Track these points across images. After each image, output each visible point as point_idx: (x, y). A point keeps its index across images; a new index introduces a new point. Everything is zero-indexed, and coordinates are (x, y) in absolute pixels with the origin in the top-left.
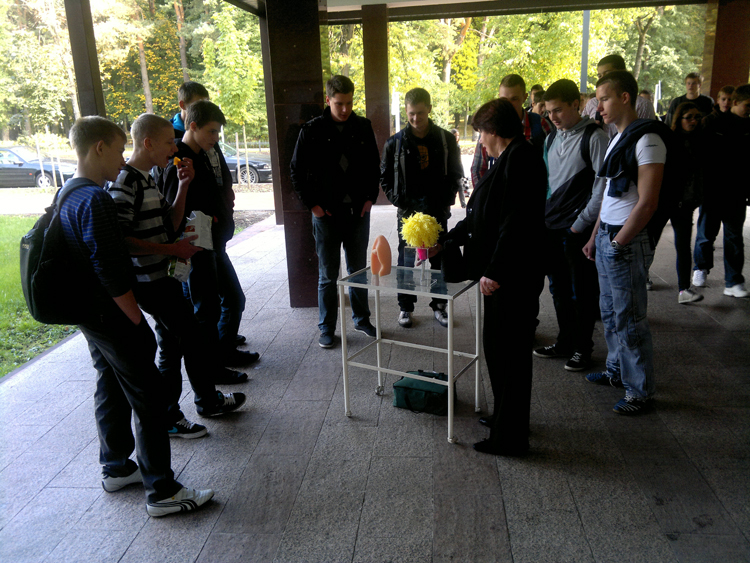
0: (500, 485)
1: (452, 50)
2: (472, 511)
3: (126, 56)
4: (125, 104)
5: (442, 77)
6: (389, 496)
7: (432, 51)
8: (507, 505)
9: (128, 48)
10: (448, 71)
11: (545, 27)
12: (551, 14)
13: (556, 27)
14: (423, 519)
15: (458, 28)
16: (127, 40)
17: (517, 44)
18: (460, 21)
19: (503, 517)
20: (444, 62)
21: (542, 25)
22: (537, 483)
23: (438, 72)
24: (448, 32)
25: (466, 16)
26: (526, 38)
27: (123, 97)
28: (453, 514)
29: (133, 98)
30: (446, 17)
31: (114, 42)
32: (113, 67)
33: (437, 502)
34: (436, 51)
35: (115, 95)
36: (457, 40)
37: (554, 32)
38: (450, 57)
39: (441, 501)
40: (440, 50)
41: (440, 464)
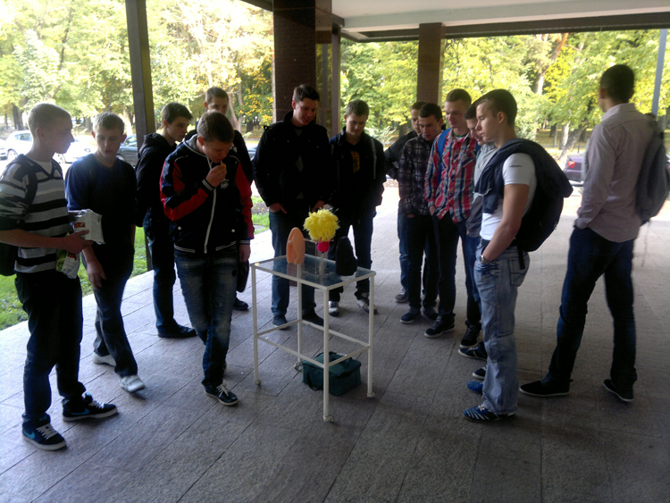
0: (342, 466)
1: (546, 64)
2: (301, 484)
3: (260, 65)
4: (257, 105)
5: (534, 88)
6: (243, 457)
7: (525, 64)
8: (336, 484)
9: (262, 58)
10: (541, 83)
11: (633, 44)
12: (641, 32)
13: (644, 44)
14: (256, 483)
15: (554, 44)
16: (263, 52)
17: (603, 59)
18: (556, 36)
19: (324, 495)
20: (538, 75)
21: (630, 42)
22: (377, 470)
23: (529, 84)
24: (544, 47)
25: (563, 32)
26: (614, 54)
27: (257, 99)
28: (283, 483)
29: (264, 100)
30: (543, 32)
31: (251, 53)
32: (249, 74)
33: (278, 470)
34: (529, 65)
35: (250, 96)
36: (552, 54)
37: (641, 50)
38: (543, 70)
39: (281, 470)
40: (533, 63)
41: (305, 438)
